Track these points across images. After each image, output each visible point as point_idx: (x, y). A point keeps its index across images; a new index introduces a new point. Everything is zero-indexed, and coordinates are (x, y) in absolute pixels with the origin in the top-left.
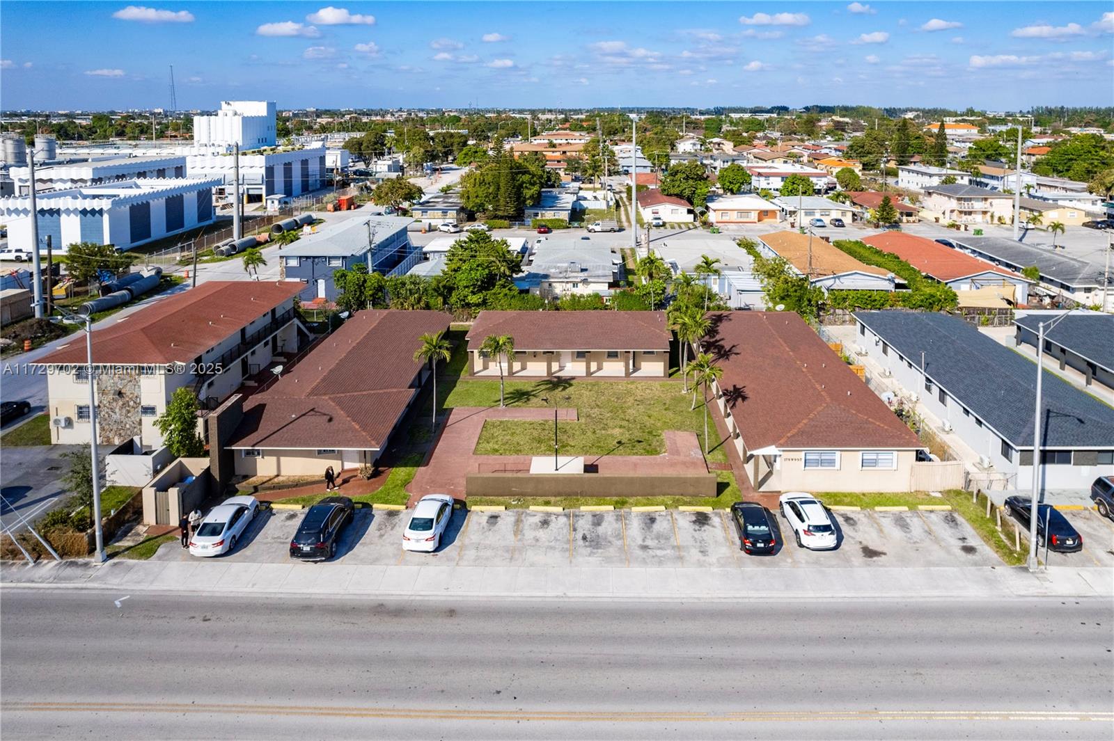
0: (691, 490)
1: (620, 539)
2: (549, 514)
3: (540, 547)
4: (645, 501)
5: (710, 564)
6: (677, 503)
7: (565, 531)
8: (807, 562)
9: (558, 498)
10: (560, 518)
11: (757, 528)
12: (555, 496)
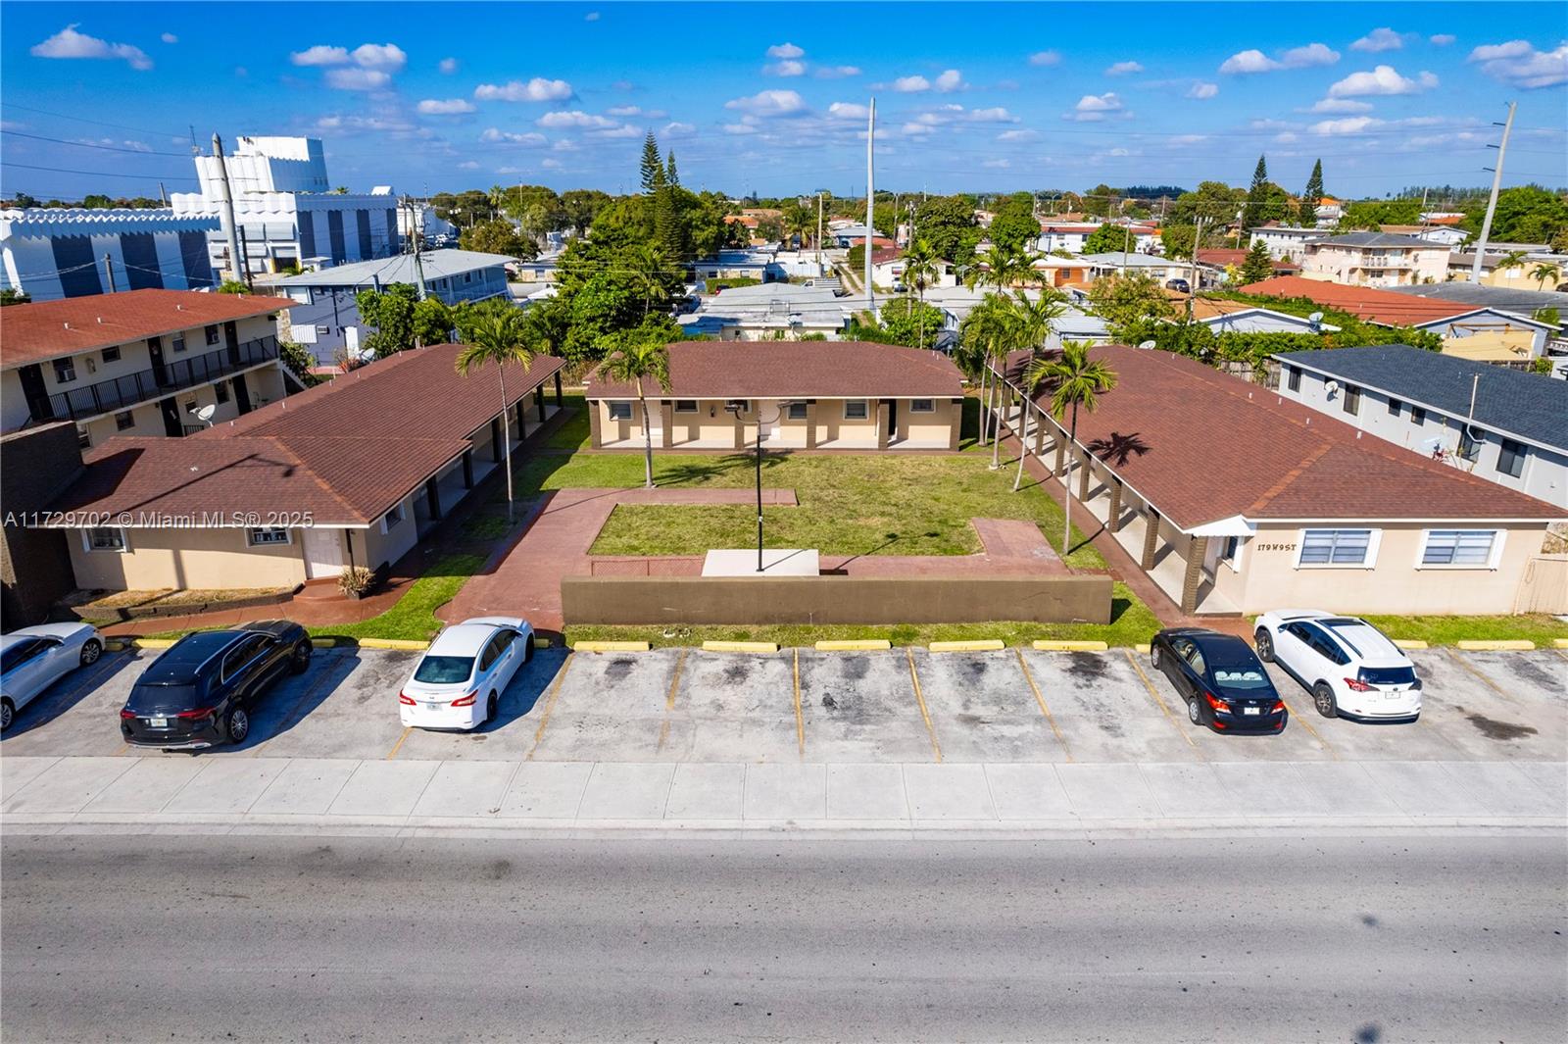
0: (1056, 608)
1: (910, 704)
2: (746, 657)
3: (726, 720)
4: (956, 632)
5: (1134, 755)
6: (1027, 638)
7: (783, 688)
8: (1359, 748)
9: (767, 628)
10: (770, 664)
11: (1235, 676)
12: (759, 623)
